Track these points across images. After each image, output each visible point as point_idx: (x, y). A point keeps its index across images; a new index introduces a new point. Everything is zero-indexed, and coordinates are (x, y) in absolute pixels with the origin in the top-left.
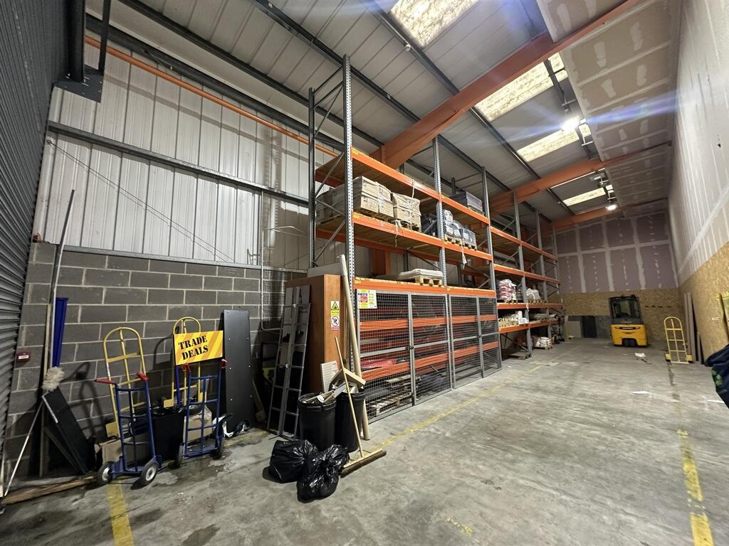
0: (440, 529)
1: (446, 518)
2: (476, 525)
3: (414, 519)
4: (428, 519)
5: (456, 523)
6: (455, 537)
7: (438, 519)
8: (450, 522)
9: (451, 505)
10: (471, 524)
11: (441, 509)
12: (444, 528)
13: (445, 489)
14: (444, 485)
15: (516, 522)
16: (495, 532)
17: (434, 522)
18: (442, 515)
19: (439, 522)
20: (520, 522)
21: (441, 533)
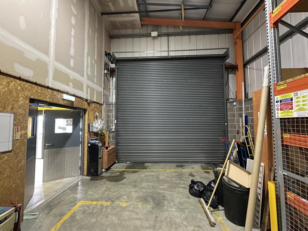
0: (148, 201)
1: (149, 206)
2: (138, 208)
3: (158, 200)
4: (154, 203)
5: (145, 205)
6: (142, 201)
7: (151, 204)
8: (147, 205)
9: (151, 212)
10: (140, 207)
11: (153, 208)
12: (147, 202)
13: (159, 219)
14: (162, 221)
15: (123, 217)
16: (130, 209)
17: (152, 202)
18: (151, 206)
19: (150, 203)
20: (121, 218)
21: (147, 200)
